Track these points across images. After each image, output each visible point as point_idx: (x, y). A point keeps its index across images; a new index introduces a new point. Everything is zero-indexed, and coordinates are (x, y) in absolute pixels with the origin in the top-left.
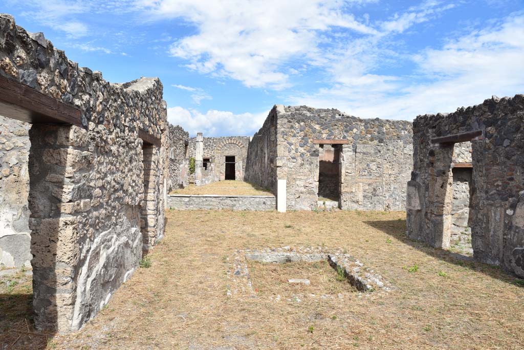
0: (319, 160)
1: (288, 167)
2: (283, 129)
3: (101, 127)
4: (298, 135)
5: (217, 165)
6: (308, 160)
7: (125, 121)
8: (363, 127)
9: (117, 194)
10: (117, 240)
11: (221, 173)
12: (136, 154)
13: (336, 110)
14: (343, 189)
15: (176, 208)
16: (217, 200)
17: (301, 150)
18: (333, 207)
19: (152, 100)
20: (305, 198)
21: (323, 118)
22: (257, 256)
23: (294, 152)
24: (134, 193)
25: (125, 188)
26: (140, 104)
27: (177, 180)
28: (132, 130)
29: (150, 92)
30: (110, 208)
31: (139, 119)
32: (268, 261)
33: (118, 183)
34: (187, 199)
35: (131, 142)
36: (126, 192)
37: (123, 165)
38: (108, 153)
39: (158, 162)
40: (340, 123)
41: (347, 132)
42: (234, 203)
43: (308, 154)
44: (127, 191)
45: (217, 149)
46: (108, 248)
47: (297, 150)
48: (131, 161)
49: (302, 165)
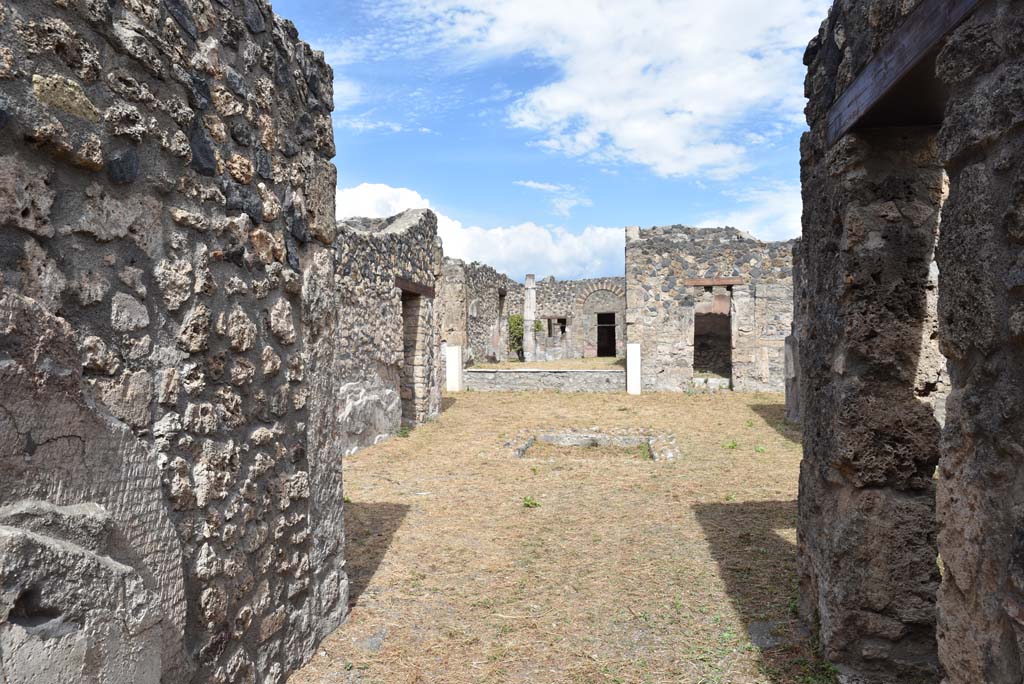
0: (693, 311)
1: (644, 324)
2: (635, 265)
3: (347, 278)
4: (659, 273)
5: (578, 329)
6: (675, 313)
7: (376, 269)
8: (767, 257)
9: (366, 347)
10: (365, 395)
11: (589, 344)
12: (392, 306)
13: (733, 228)
14: (735, 358)
15: (476, 389)
16: (537, 376)
17: (665, 296)
18: (721, 388)
19: (417, 239)
20: (672, 372)
21: (699, 244)
22: (552, 438)
23: (652, 300)
24: (389, 350)
25: (376, 342)
26: (397, 248)
27: (484, 350)
28: (385, 278)
29: (413, 231)
30: (357, 361)
31: (396, 265)
32: (566, 444)
33: (367, 336)
34: (492, 376)
35: (384, 293)
36: (377, 346)
37: (374, 317)
38: (355, 304)
39: (430, 317)
40: (728, 251)
41: (739, 264)
42: (562, 380)
43: (677, 302)
44: (379, 345)
45: (577, 301)
46: (356, 400)
47: (657, 298)
48: (383, 314)
49: (666, 320)
